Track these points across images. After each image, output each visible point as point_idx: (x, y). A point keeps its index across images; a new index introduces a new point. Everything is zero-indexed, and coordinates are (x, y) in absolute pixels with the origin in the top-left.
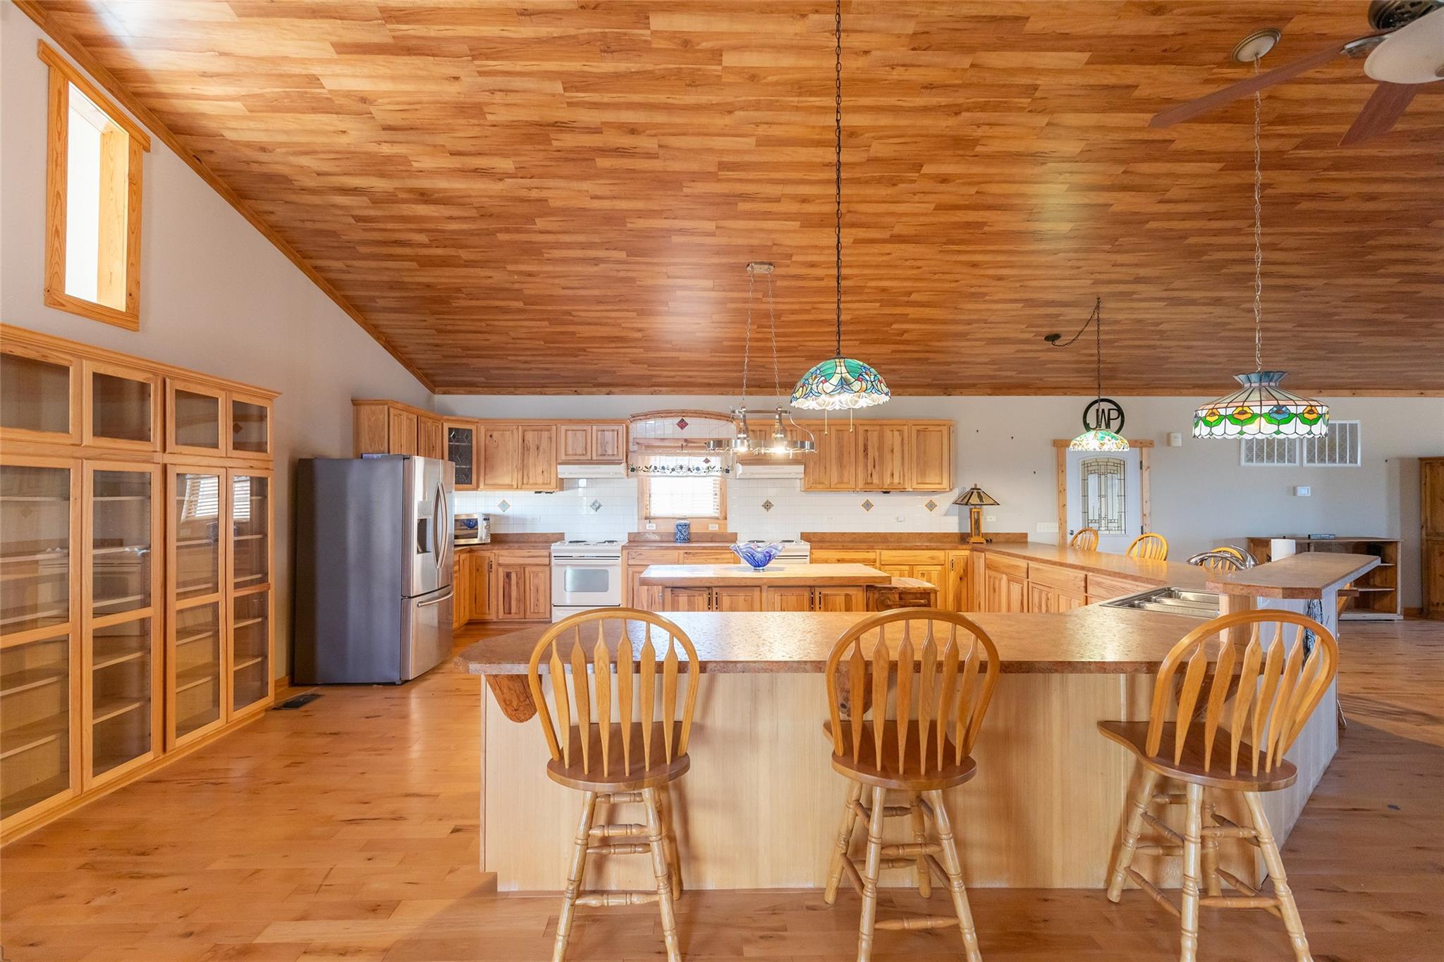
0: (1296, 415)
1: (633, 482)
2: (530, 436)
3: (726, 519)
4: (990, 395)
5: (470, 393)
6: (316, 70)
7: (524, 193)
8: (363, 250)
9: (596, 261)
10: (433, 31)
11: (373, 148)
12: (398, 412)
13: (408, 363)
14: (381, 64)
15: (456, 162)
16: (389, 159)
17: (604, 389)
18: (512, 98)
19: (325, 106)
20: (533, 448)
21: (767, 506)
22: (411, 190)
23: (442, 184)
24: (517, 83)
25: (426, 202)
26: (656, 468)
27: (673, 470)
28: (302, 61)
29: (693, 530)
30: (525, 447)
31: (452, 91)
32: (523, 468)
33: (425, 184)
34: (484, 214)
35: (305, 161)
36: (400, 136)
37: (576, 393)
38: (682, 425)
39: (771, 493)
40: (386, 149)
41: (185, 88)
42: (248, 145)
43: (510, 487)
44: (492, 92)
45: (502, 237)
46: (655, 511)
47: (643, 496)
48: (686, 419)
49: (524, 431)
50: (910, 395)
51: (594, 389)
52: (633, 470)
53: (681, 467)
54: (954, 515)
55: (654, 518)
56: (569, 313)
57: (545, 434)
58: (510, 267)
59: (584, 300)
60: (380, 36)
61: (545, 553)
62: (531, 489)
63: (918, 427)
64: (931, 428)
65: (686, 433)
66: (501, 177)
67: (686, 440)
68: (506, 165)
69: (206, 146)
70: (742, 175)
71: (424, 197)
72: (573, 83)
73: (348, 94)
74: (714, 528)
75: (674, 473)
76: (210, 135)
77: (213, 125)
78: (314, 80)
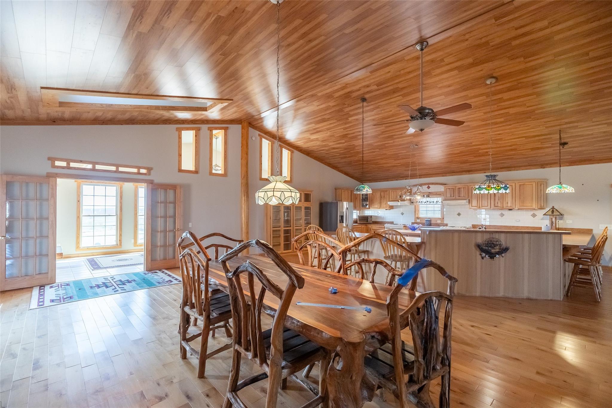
0: (484, 188)
1: (413, 206)
2: (382, 194)
3: (443, 219)
4: (568, 166)
5: (370, 182)
6: (309, 137)
7: (349, 144)
8: (330, 158)
9: (374, 152)
10: (320, 129)
11: (322, 144)
12: (344, 191)
13: (352, 177)
14: (317, 134)
15: (335, 143)
16: (325, 145)
17: (405, 178)
18: (337, 133)
19: (312, 141)
20: (383, 197)
21: (459, 214)
22: (332, 148)
23: (335, 146)
24: (336, 131)
25: (335, 149)
26: (419, 202)
27: (425, 202)
28: (307, 137)
29: (432, 222)
30: (381, 197)
31: (328, 134)
32: (380, 203)
33: (333, 147)
34: (346, 149)
35: (314, 148)
36: (324, 142)
37: (397, 180)
38: (429, 187)
39: (459, 210)
40: (324, 144)
41: (296, 143)
42: (306, 147)
43: (377, 208)
44: (334, 133)
45: (351, 152)
46: (421, 216)
47: (416, 211)
48: (430, 186)
49: (381, 192)
50: (523, 170)
51: (401, 179)
52: (412, 203)
53: (428, 202)
54: (547, 220)
55: (420, 218)
56: (377, 162)
57: (386, 193)
58: (358, 156)
59: (378, 159)
60: (315, 131)
61: (383, 227)
62: (384, 209)
63: (520, 184)
64: (527, 183)
65: (430, 190)
66: (344, 143)
67: (430, 193)
68: (343, 141)
69: (301, 149)
70: (388, 132)
71: (334, 148)
72: (345, 129)
73: (315, 139)
74: (439, 222)
75: (425, 203)
76: (301, 147)
77: (301, 146)
78: (310, 138)
